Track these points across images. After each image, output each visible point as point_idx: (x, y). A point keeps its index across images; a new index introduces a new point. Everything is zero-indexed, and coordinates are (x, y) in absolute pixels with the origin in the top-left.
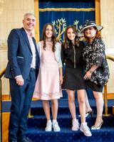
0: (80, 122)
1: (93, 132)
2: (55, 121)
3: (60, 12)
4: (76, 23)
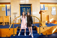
4: (27, 9)
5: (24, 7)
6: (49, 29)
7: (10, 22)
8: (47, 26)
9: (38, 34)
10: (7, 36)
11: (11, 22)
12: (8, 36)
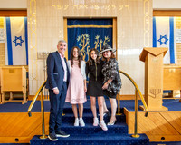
0: (99, 120)
1: (109, 127)
2: (81, 119)
3: (84, 29)
4: (97, 37)
5: (83, 31)
6: (174, 121)
7: (25, 92)
8: (167, 109)
9: (131, 136)
10: (17, 140)
11: (28, 92)
12: (22, 139)
